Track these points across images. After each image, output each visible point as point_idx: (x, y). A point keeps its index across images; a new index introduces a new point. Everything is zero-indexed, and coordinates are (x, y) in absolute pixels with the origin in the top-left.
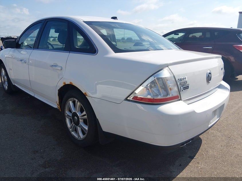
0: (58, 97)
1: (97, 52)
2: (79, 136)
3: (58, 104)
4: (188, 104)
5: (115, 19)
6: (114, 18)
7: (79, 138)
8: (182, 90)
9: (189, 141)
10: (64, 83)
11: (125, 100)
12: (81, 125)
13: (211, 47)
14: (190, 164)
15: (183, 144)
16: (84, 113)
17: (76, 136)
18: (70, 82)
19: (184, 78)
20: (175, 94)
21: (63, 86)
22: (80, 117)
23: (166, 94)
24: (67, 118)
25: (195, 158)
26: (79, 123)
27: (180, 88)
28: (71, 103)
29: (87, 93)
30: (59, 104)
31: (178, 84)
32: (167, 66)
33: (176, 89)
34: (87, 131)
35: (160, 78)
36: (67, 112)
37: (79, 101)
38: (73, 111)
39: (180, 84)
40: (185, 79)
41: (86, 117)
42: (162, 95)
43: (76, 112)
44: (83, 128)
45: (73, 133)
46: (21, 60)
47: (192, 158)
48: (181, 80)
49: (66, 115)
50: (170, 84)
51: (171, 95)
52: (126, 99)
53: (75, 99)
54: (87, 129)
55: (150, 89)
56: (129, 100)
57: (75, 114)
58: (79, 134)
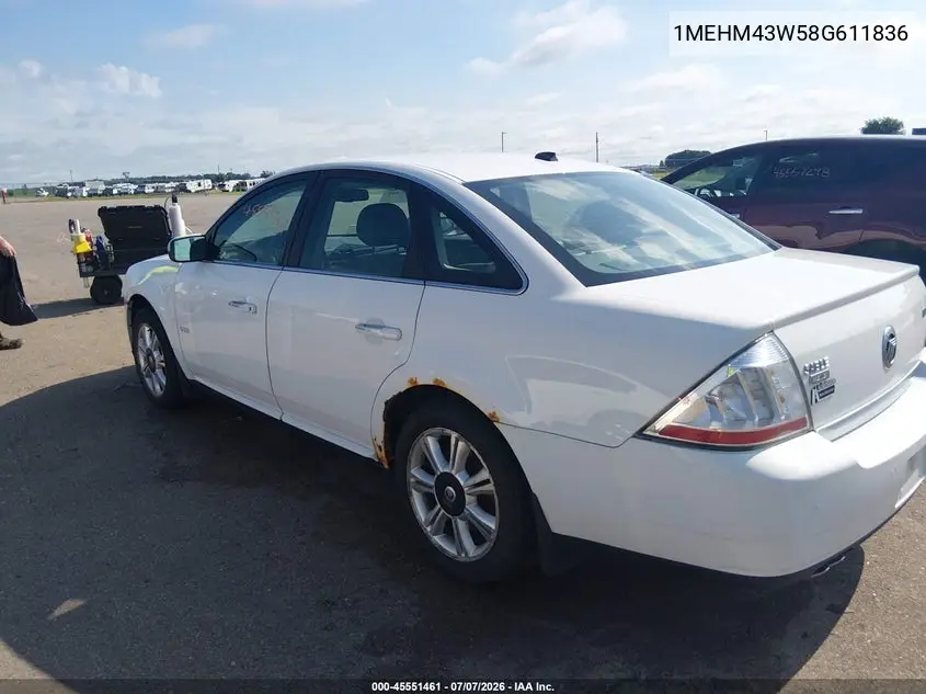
0: (383, 423)
1: (524, 285)
2: (461, 548)
3: (380, 447)
4: (833, 441)
5: (549, 160)
6: (548, 157)
7: (463, 555)
8: (816, 401)
9: (839, 556)
10: (411, 381)
11: (634, 436)
12: (472, 515)
13: (858, 208)
14: (836, 631)
15: (820, 567)
16: (484, 474)
17: (451, 550)
18: (437, 380)
19: (820, 363)
20: (796, 416)
21: (408, 390)
22: (466, 489)
23: (767, 415)
24: (414, 492)
25: (847, 610)
26: (464, 507)
27: (809, 395)
28: (432, 444)
29: (498, 415)
30: (382, 445)
31: (805, 381)
32: (770, 330)
33: (798, 398)
34: (495, 534)
35: (749, 369)
36: (416, 472)
37: (464, 435)
38: (441, 468)
39: (811, 380)
40: (825, 364)
41: (490, 487)
42: (757, 419)
43: (453, 472)
44: (479, 522)
45: (438, 540)
46: (236, 303)
47: (838, 610)
48: (812, 368)
49: (412, 480)
50: (783, 385)
51: (783, 417)
52: (640, 434)
53: (448, 431)
54: (493, 526)
55: (719, 404)
56: (650, 438)
57: (447, 479)
58: (461, 542)
